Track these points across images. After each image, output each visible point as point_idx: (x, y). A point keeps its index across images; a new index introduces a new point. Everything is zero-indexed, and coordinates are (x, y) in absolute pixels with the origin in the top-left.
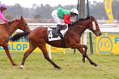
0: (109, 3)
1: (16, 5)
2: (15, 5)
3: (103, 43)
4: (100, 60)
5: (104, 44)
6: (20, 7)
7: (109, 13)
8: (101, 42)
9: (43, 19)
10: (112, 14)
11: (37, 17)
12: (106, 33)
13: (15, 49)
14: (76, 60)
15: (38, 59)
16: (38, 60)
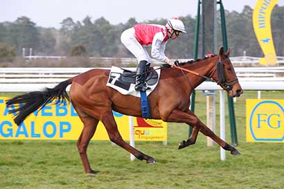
0: (263, 15)
1: (21, 21)
2: (17, 21)
3: (262, 118)
4: (261, 160)
5: (267, 119)
6: (31, 26)
7: (264, 41)
8: (259, 115)
9: (91, 58)
10: (271, 42)
11: (76, 52)
12: (259, 92)
13: (39, 136)
14: (198, 161)
15: (101, 160)
16: (103, 162)
